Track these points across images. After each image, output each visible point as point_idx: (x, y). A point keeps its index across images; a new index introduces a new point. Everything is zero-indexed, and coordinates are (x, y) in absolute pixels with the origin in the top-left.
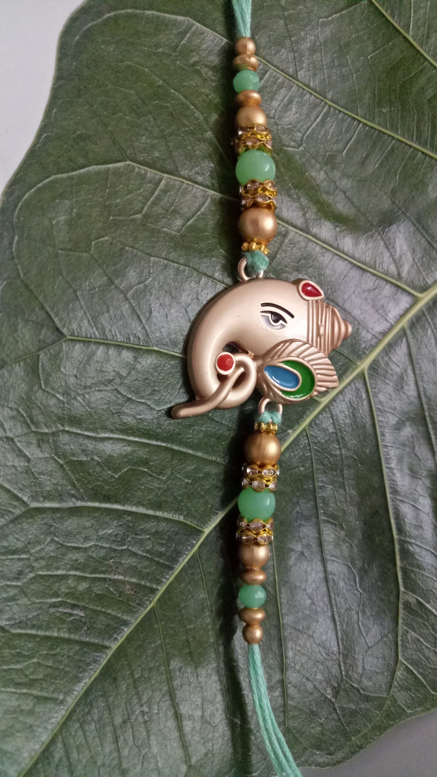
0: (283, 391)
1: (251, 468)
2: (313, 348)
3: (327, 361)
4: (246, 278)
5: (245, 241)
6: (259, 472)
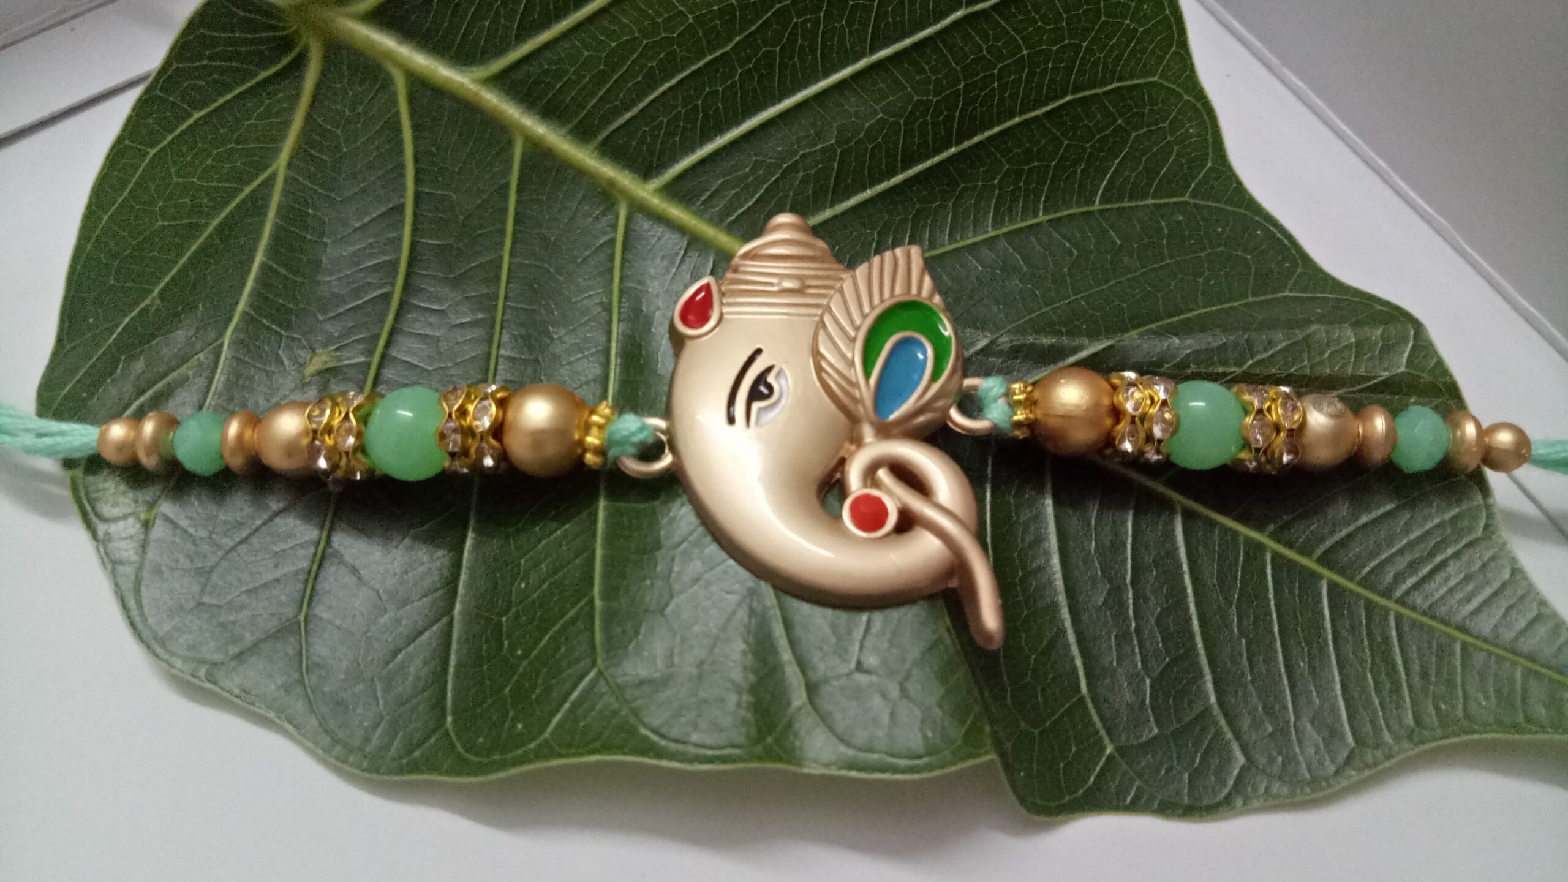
0: (934, 377)
1: (1122, 441)
2: (832, 306)
3: (861, 271)
4: (667, 460)
5: (580, 462)
6: (1133, 422)
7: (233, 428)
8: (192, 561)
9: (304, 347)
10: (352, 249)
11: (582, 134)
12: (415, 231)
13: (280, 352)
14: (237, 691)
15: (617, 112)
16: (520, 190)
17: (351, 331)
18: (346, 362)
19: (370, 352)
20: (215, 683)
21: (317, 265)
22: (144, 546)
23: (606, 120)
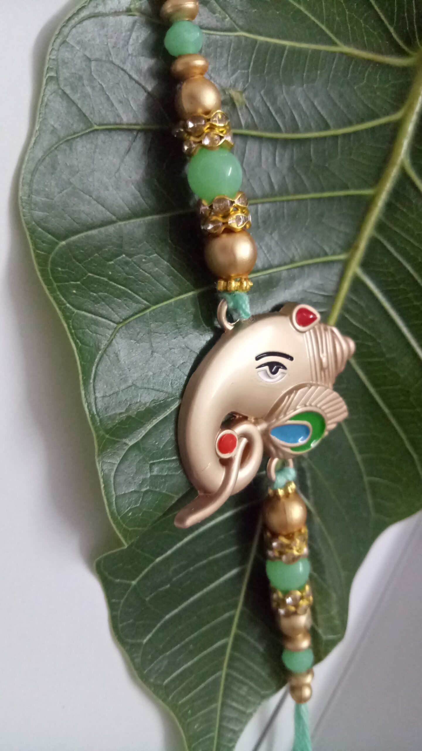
2: (318, 388)
7: (199, 62)
8: (114, 47)
9: (244, 85)
10: (302, 102)
11: (380, 227)
12: (316, 139)
13: (239, 71)
14: (46, 99)
15: (394, 244)
16: (346, 197)
17: (257, 111)
18: (240, 114)
19: (247, 127)
20: (47, 84)
21: (290, 83)
22: (116, 13)
23: (389, 239)
